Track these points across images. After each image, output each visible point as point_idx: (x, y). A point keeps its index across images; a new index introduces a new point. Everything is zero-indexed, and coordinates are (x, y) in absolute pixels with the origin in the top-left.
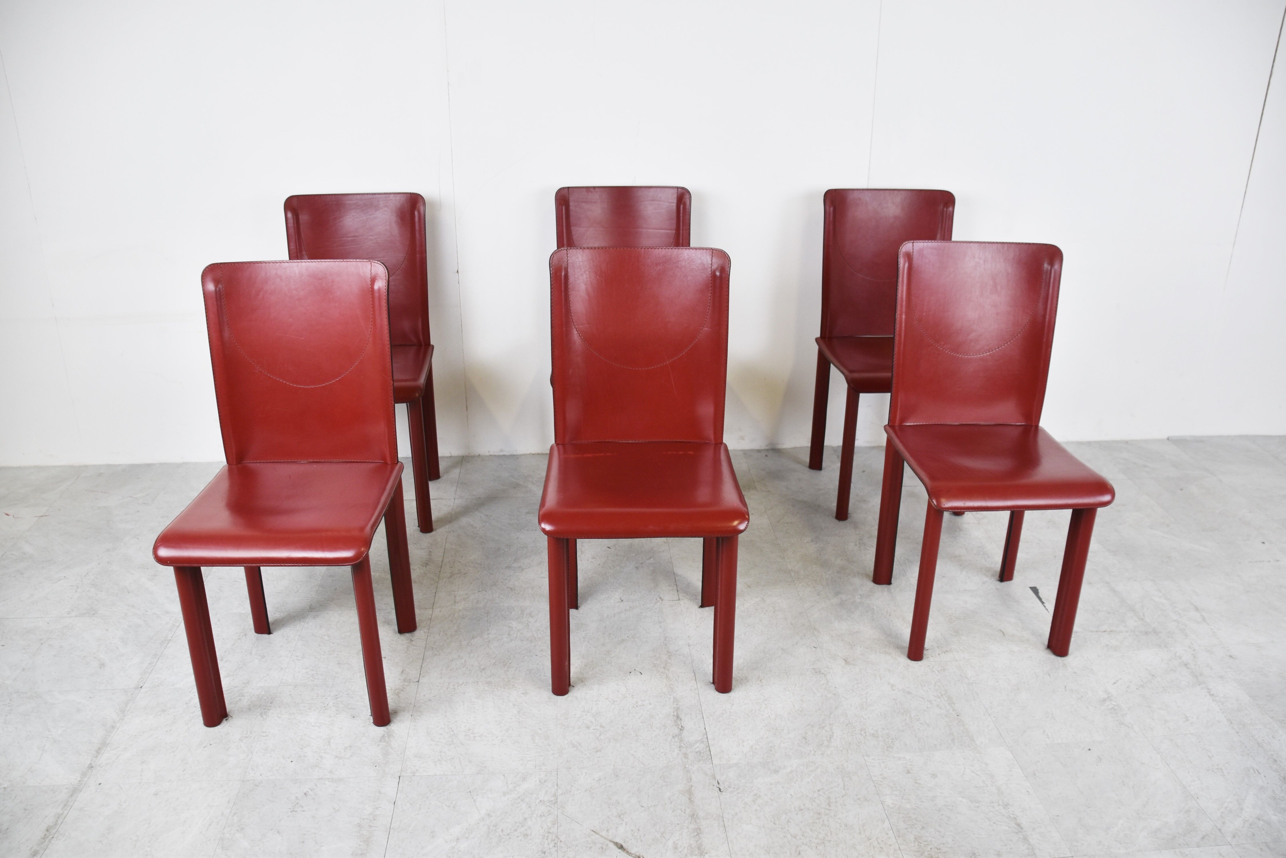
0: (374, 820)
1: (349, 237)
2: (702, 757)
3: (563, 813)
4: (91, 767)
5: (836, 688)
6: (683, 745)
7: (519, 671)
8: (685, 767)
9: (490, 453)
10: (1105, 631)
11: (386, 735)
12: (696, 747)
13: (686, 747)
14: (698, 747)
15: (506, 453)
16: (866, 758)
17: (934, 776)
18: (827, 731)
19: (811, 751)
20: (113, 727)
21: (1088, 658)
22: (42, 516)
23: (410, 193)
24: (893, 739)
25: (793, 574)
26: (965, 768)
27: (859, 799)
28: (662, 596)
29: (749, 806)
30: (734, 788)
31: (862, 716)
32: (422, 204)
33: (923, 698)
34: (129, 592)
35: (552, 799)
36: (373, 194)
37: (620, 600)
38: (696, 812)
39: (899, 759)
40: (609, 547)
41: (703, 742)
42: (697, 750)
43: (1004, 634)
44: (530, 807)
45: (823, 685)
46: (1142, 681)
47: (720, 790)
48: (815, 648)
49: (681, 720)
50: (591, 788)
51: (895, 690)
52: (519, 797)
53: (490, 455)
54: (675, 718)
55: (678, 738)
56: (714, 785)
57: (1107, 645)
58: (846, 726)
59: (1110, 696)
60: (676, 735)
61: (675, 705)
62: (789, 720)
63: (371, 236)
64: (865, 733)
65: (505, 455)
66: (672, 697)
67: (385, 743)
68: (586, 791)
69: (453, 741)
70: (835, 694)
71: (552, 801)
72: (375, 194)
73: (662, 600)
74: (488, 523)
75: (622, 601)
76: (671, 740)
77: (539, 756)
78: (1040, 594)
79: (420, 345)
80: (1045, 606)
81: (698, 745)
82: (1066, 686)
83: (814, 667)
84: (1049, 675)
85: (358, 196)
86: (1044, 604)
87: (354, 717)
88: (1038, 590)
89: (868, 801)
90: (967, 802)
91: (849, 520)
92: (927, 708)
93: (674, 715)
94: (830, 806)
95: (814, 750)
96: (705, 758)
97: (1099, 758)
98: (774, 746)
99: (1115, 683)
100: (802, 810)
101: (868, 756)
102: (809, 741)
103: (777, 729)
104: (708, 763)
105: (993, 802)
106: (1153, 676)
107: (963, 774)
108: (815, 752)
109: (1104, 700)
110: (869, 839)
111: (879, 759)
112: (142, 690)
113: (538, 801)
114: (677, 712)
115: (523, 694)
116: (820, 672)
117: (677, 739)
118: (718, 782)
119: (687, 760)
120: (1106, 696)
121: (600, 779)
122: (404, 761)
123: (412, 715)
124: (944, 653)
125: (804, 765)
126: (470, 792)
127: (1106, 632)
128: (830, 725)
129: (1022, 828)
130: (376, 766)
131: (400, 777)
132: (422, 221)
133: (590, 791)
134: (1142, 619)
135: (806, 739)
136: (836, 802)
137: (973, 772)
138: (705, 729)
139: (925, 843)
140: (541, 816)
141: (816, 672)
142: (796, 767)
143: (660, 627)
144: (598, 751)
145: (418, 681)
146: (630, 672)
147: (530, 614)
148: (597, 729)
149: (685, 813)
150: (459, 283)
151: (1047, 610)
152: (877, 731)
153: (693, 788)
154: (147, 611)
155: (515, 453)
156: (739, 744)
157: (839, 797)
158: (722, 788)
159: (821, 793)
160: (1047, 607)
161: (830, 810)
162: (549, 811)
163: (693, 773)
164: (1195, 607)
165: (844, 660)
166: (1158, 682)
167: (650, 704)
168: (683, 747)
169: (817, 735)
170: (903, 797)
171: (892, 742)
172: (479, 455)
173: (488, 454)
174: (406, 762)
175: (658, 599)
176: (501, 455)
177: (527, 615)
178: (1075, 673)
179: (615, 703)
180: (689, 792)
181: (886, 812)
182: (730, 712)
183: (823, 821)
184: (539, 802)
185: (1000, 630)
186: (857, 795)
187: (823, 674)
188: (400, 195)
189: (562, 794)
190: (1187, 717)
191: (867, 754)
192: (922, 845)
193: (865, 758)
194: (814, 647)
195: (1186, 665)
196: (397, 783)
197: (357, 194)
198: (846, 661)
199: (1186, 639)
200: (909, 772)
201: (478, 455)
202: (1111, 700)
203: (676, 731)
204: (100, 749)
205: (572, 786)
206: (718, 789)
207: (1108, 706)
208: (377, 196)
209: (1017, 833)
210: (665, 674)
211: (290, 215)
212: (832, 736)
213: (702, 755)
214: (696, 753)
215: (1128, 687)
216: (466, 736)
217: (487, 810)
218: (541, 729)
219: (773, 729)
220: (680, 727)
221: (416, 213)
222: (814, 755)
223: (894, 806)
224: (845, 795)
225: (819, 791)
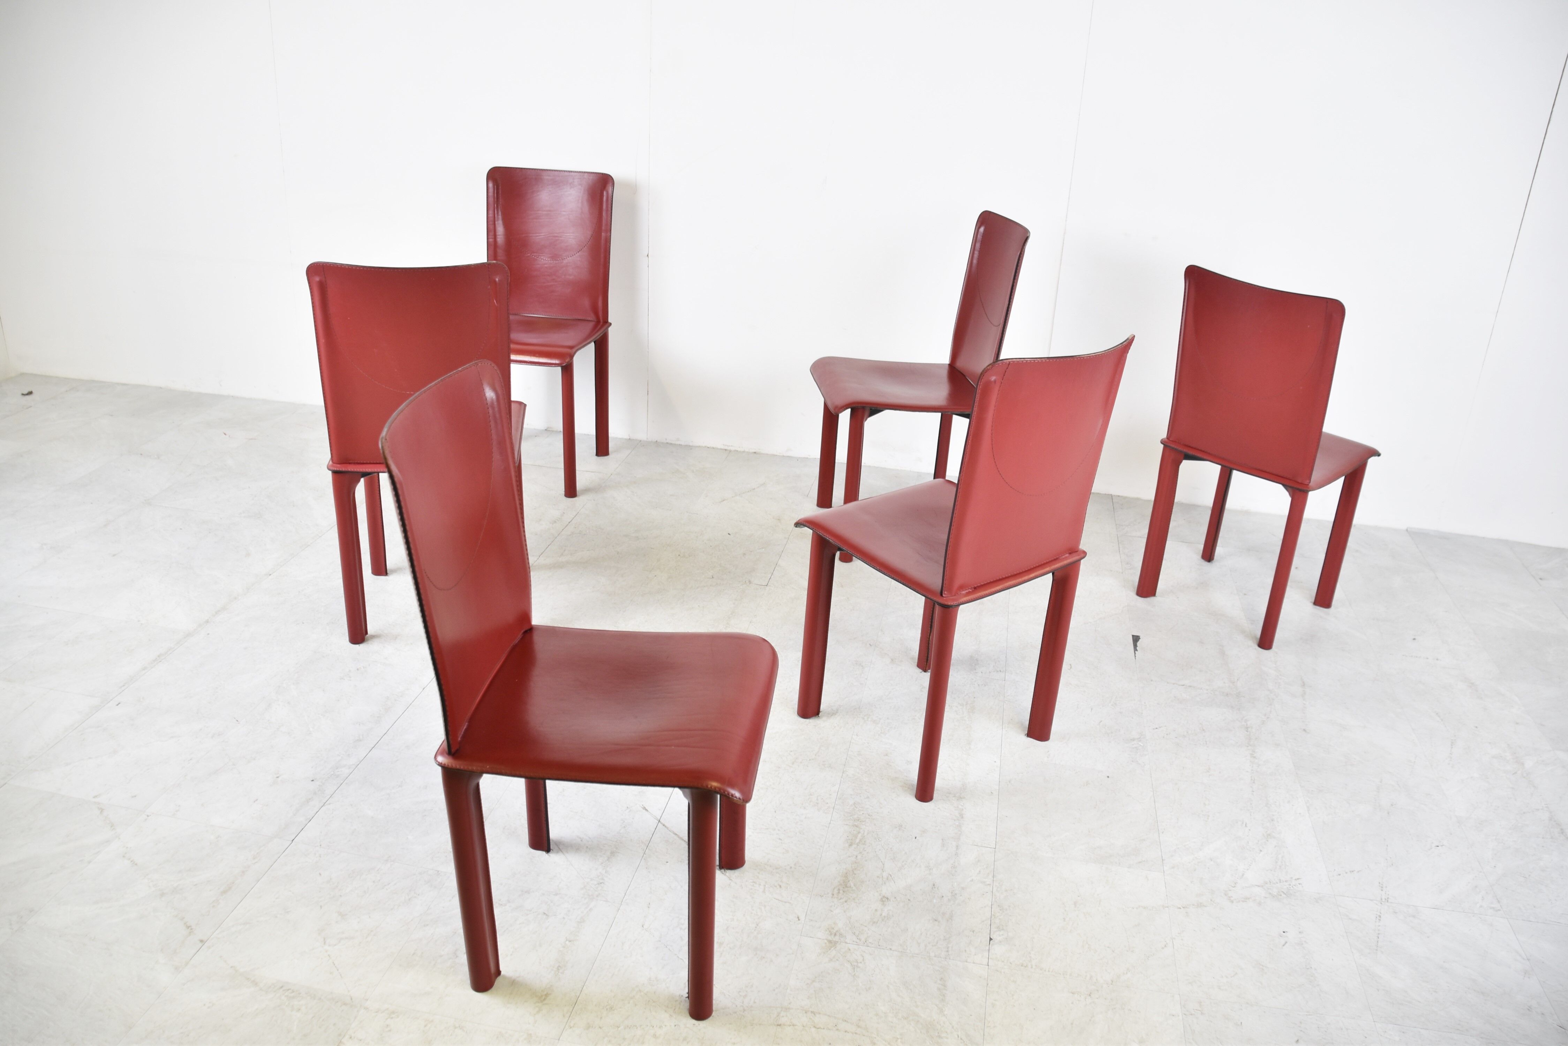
1: (545, 211)
4: (207, 622)
9: (667, 441)
10: (1183, 685)
15: (683, 443)
20: (235, 598)
21: (1145, 703)
22: (252, 439)
23: (602, 174)
28: (752, 581)
32: (611, 184)
34: (294, 506)
36: (569, 171)
39: (885, 744)
40: (729, 534)
45: (856, 675)
46: (1187, 733)
53: (667, 443)
57: (1175, 697)
58: (853, 710)
59: (1141, 737)
63: (564, 211)
64: (868, 718)
65: (681, 445)
72: (571, 172)
78: (1138, 644)
79: (598, 322)
80: (1135, 653)
84: (1092, 709)
85: (556, 172)
86: (1136, 652)
88: (1140, 638)
89: (832, 768)
99: (1156, 728)
100: (765, 761)
101: (857, 736)
106: (1203, 730)
109: (1132, 740)
110: (811, 795)
111: (865, 740)
112: (270, 577)
116: (861, 664)
120: (1136, 737)
129: (962, 818)
132: (610, 201)
134: (1233, 682)
136: (801, 762)
139: (861, 809)
141: (856, 664)
143: (734, 604)
150: (648, 267)
151: (1135, 656)
152: (880, 719)
154: (301, 522)
155: (691, 444)
160: (1136, 655)
164: (1303, 682)
170: (866, 771)
171: (889, 730)
172: (657, 441)
175: (747, 583)
176: (677, 445)
181: (842, 779)
183: (779, 773)
186: (823, 762)
188: (593, 174)
190: (1209, 769)
192: (857, 809)
193: (853, 736)
194: (870, 644)
195: (1247, 728)
197: (555, 171)
199: (1267, 707)
201: (655, 441)
202: (1140, 741)
204: (219, 611)
208: (573, 173)
209: (955, 820)
211: (491, 185)
215: (1167, 735)
221: (605, 193)
224: (813, 759)
225: (791, 751)
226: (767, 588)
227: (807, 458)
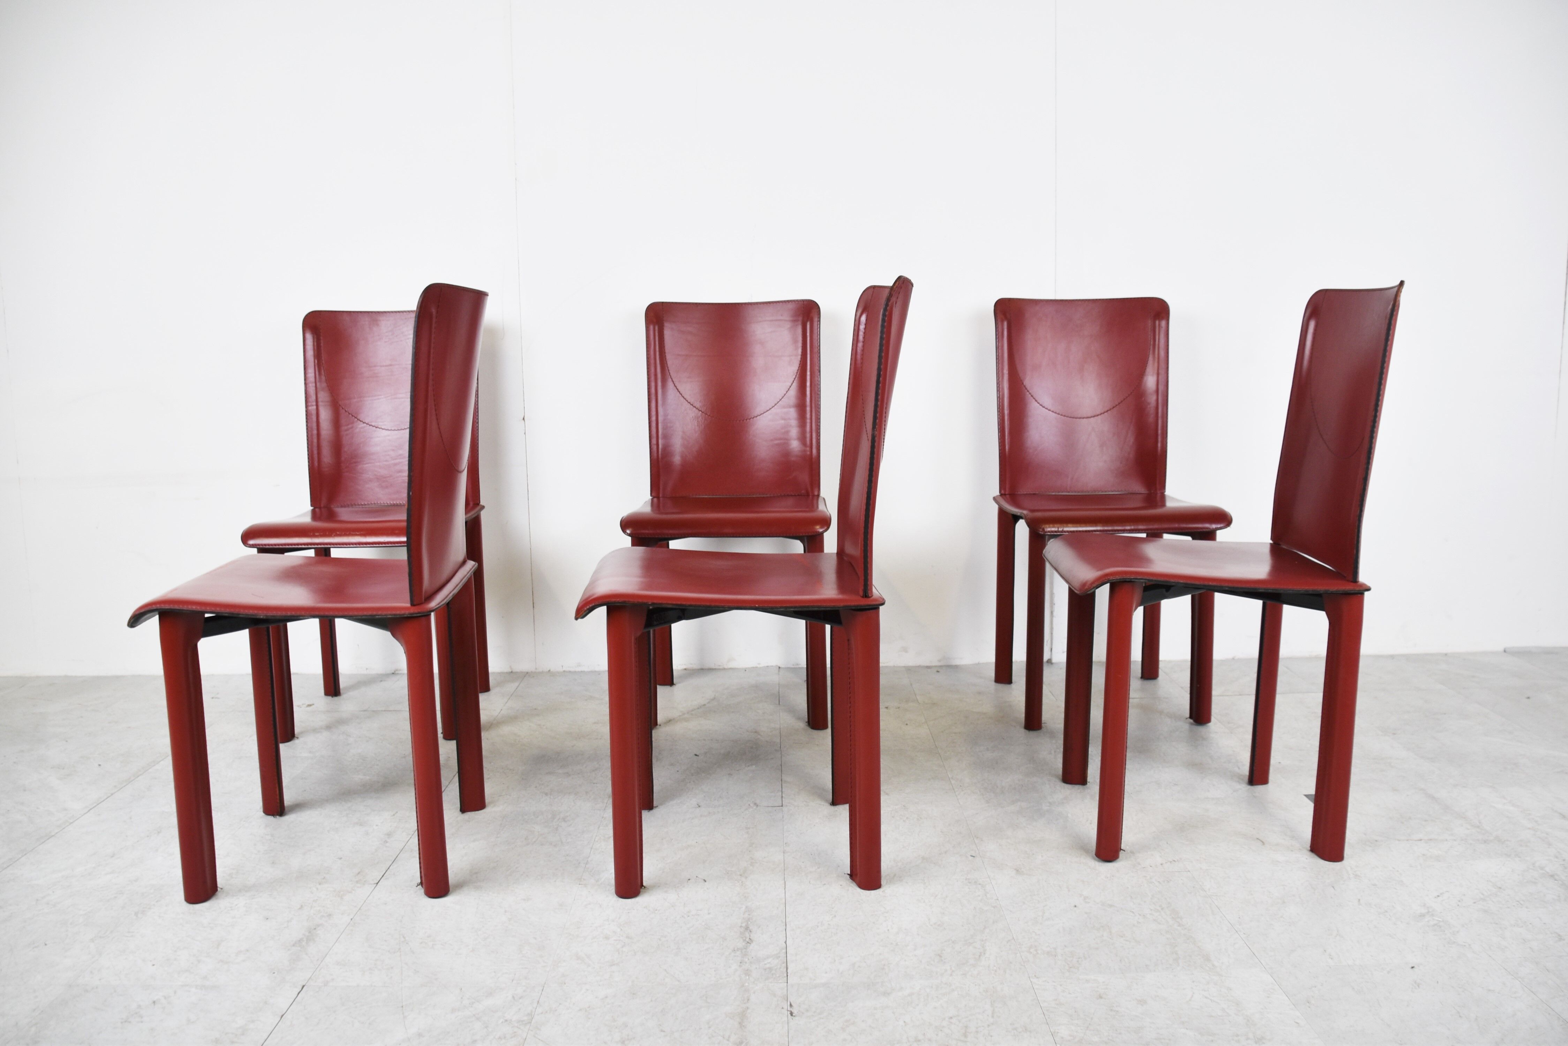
0: (243, 1034)
1: (383, 366)
2: (773, 974)
3: (536, 1036)
5: (998, 900)
6: (747, 960)
7: (527, 876)
8: (743, 986)
9: (564, 669)
11: (305, 939)
12: (766, 962)
13: (751, 963)
14: (768, 963)
15: (585, 669)
16: (1034, 980)
17: (1142, 1002)
18: (975, 948)
19: (946, 970)
21: (1394, 868)
24: (1079, 958)
25: (953, 782)
26: (1193, 993)
27: (1016, 1029)
28: (758, 802)
29: (835, 1034)
30: (815, 1012)
31: (1034, 932)
33: (1133, 912)
34: (25, 791)
35: (525, 1018)
37: (697, 806)
38: (746, 1040)
39: (1087, 981)
40: (696, 755)
41: (779, 957)
42: (768, 966)
43: (1263, 842)
44: (486, 1027)
45: (979, 896)
46: (1483, 894)
47: (792, 1014)
48: (974, 857)
49: (751, 932)
50: (589, 1007)
51: (1089, 903)
52: (474, 1015)
53: (564, 671)
54: (742, 930)
55: (742, 952)
56: (783, 1008)
57: (1424, 855)
58: (1007, 942)
59: (1430, 910)
60: (738, 949)
61: (746, 915)
62: (918, 935)
64: (1036, 950)
65: (584, 671)
66: (744, 907)
67: (299, 948)
68: (580, 1010)
69: (400, 949)
70: (994, 907)
71: (522, 1021)
73: (757, 806)
74: (537, 732)
75: (699, 806)
76: (730, 954)
77: (522, 968)
81: (769, 960)
82: (1359, 900)
83: (968, 878)
87: (267, 919)
89: (1030, 1032)
90: (1195, 1035)
91: (1044, 729)
92: (1138, 922)
93: (741, 927)
94: (965, 1035)
95: (951, 969)
96: (778, 975)
97: (1415, 982)
98: (889, 964)
99: (1438, 896)
100: (919, 1041)
101: (1038, 978)
102: (945, 959)
103: (897, 944)
104: (780, 982)
105: (1237, 1036)
106: (1500, 888)
107: (1190, 1000)
108: (953, 971)
109: (1422, 916)
111: (1054, 982)
113: (502, 1020)
114: (748, 923)
115: (524, 900)
116: (976, 882)
117: (738, 953)
118: (791, 1005)
119: (747, 977)
120: (1424, 911)
121: (606, 997)
122: (318, 969)
123: (352, 919)
124: (1169, 863)
125: (932, 987)
126: (402, 1007)
127: (1422, 841)
128: (982, 941)
130: (274, 973)
131: (303, 987)
133: (586, 1011)
134: (1478, 827)
135: (941, 956)
136: (977, 1032)
137: (1206, 998)
138: (786, 942)
140: (500, 1038)
141: (970, 883)
142: (920, 989)
143: (747, 833)
144: (614, 965)
145: (377, 883)
146: (689, 880)
147: (564, 820)
148: (620, 940)
149: (728, 1040)
150: (525, 434)
152: (1055, 948)
153: (749, 1011)
156: (835, 961)
157: (983, 1026)
158: (795, 1012)
159: (953, 1020)
161: (966, 1042)
162: (515, 1032)
163: (754, 993)
164: (1561, 814)
165: (1015, 869)
166: (1509, 895)
167: (709, 914)
168: (746, 963)
169: (960, 952)
170: (1088, 1027)
171: (1078, 961)
172: (549, 671)
173: (561, 670)
174: (320, 969)
175: (752, 805)
176: (579, 672)
177: (559, 819)
178: (1375, 885)
179: (656, 912)
180: (742, 1017)
182: (829, 924)
184: (502, 1022)
185: (1257, 839)
186: (1012, 1024)
187: (980, 884)
189: (542, 1013)
190: (1559, 935)
191: (1035, 976)
193: (1032, 980)
194: (972, 856)
196: (297, 993)
198: (1018, 871)
199: (1549, 848)
200: (1101, 997)
201: (547, 670)
202: (1433, 915)
203: (740, 944)
205: (560, 1004)
206: (789, 1012)
207: (1428, 921)
210: (740, 882)
211: (308, 336)
212: (983, 954)
213: (773, 972)
214: (765, 970)
215: (1459, 901)
216: (422, 943)
217: (419, 1029)
218: (535, 938)
219: (892, 944)
220: (748, 940)
222: (951, 975)
223: (1072, 1038)
224: (993, 1024)
225: (951, 1018)
226: (784, 809)
227: (756, 667)
